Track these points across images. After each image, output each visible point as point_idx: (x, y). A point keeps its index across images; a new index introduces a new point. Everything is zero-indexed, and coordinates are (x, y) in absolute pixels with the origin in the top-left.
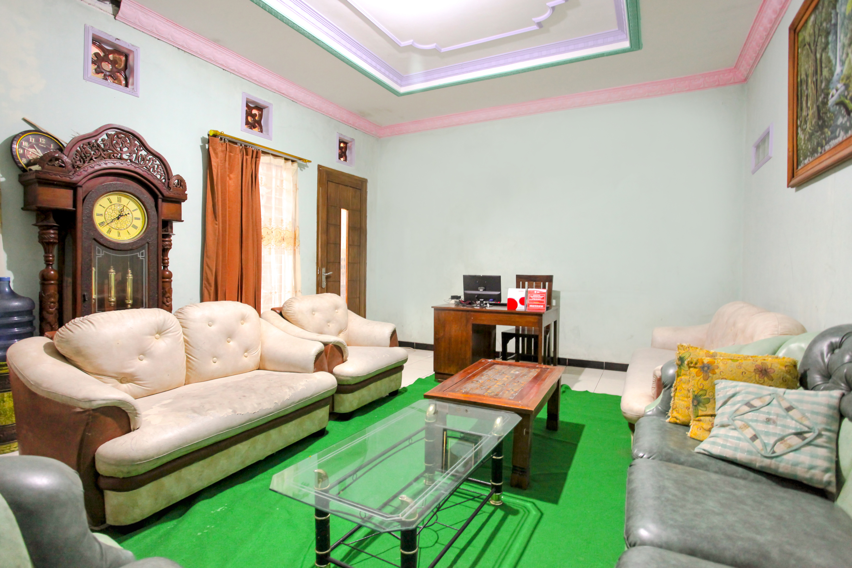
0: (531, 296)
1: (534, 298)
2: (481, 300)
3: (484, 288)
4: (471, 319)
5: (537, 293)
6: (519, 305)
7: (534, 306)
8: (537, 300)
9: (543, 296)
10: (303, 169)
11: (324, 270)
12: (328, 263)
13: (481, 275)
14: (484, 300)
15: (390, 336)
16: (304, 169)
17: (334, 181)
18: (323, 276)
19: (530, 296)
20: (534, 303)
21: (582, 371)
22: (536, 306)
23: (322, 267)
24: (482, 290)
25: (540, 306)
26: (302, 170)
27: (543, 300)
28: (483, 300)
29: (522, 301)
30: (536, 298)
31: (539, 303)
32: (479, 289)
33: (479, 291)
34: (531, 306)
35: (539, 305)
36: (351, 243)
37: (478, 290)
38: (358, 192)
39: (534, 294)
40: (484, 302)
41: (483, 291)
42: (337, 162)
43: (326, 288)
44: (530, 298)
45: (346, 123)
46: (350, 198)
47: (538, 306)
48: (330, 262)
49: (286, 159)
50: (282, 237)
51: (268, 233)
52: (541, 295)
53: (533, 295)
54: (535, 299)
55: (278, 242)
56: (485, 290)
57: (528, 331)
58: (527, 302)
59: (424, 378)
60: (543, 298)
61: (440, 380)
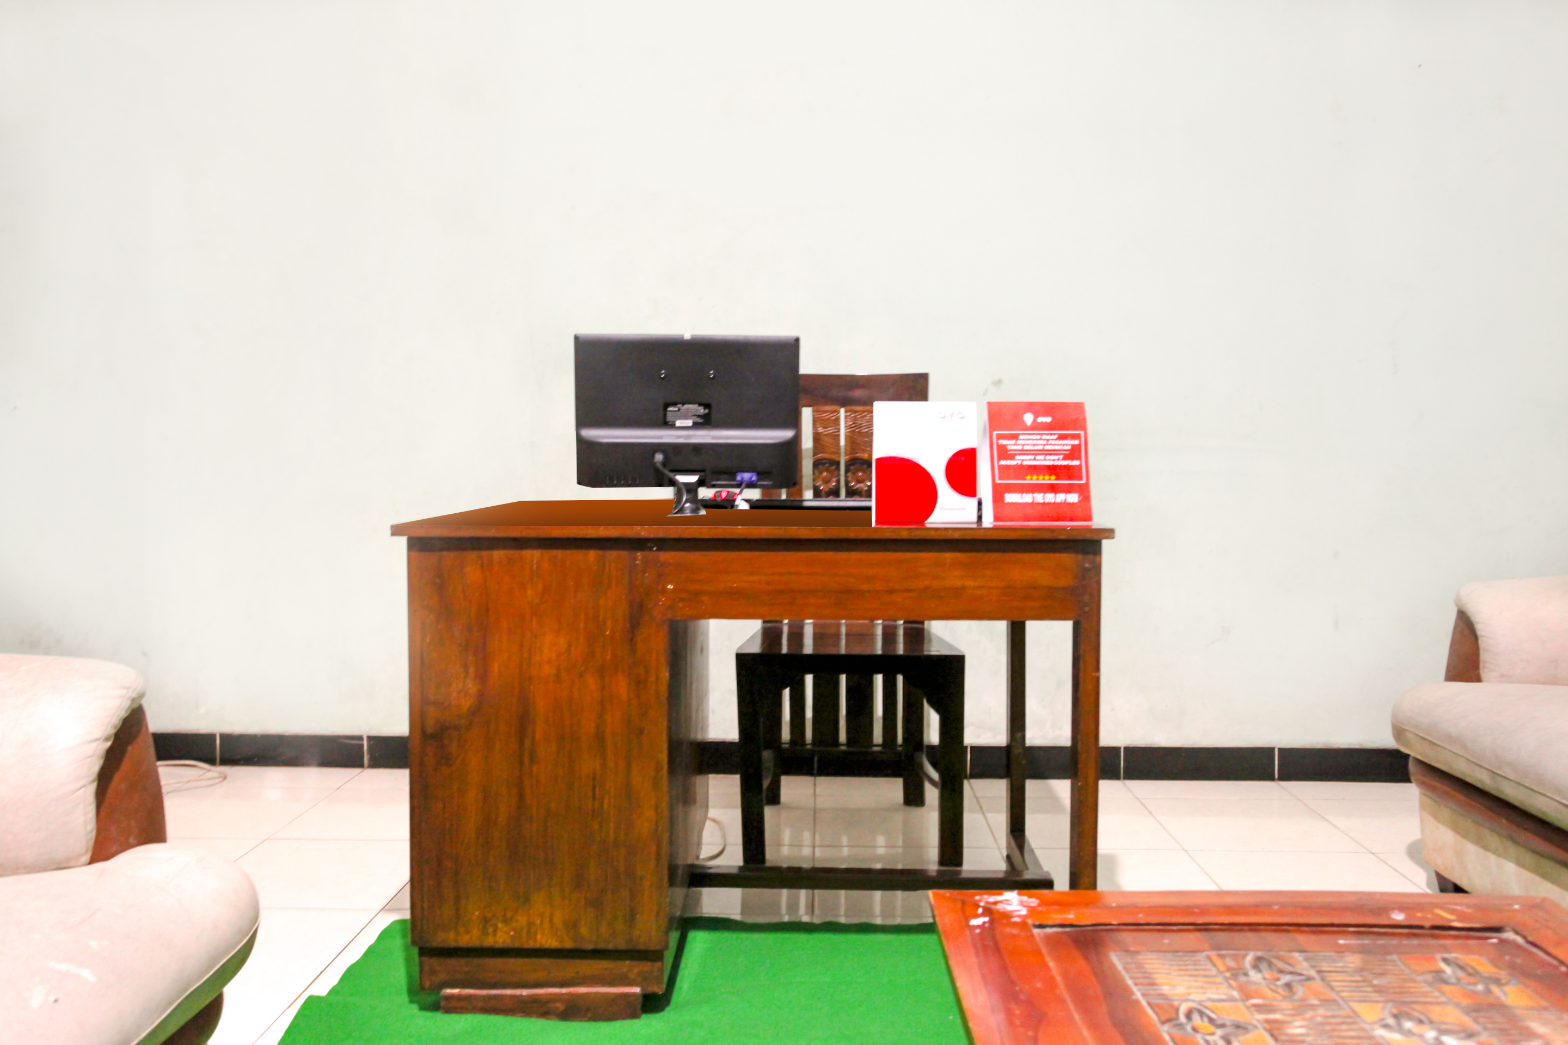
0: (1010, 444)
1: (1023, 452)
2: (682, 479)
3: (702, 411)
4: (664, 591)
5: (1036, 427)
6: (947, 497)
7: (1027, 498)
8: (1041, 461)
9: (1076, 442)
14: (701, 483)
15: (96, 767)
19: (1001, 442)
20: (1031, 480)
22: (1039, 497)
24: (689, 423)
25: (1061, 497)
27: (1076, 463)
28: (693, 479)
29: (960, 472)
30: (1036, 453)
31: (1052, 480)
32: (670, 418)
33: (672, 426)
34: (1012, 498)
35: (1053, 489)
37: (666, 424)
39: (1023, 427)
40: (705, 493)
44: (1005, 453)
47: (1050, 497)
52: (1061, 437)
53: (1015, 437)
54: (1028, 461)
56: (705, 422)
57: (817, 637)
58: (987, 474)
60: (1074, 453)
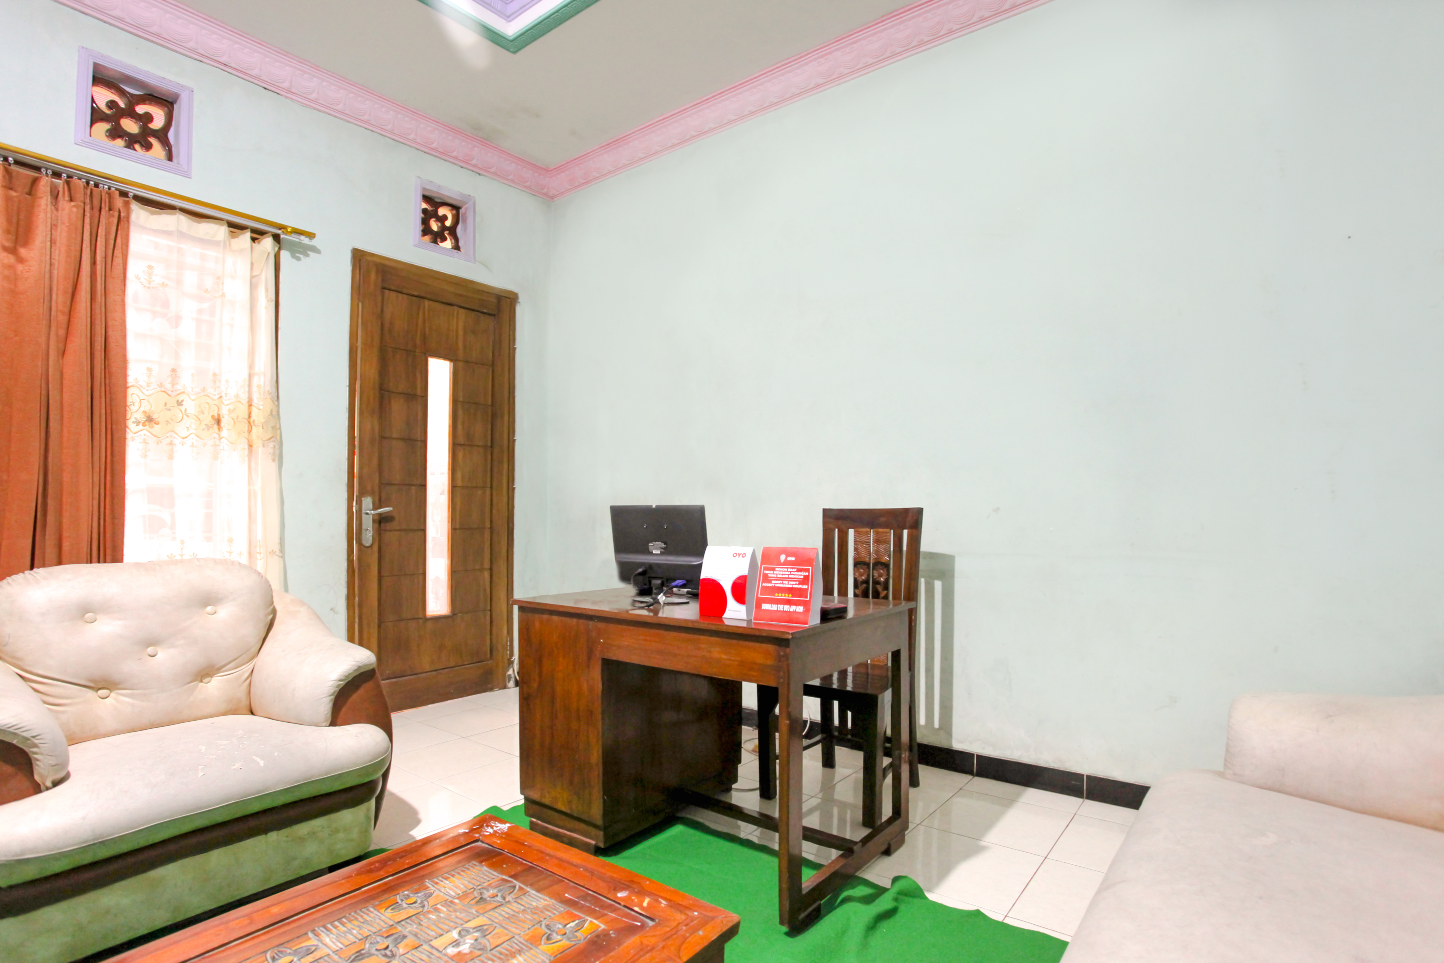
0: (771, 574)
1: (777, 579)
2: (654, 582)
3: (663, 545)
4: (600, 643)
5: (786, 563)
6: (732, 604)
7: (774, 607)
8: (787, 585)
9: (807, 574)
10: (301, 256)
11: (367, 502)
12: (384, 484)
13: (654, 506)
16: (308, 255)
17: (405, 291)
18: (364, 516)
19: (765, 572)
20: (778, 596)
21: (1019, 795)
22: (781, 607)
23: (362, 494)
24: (660, 551)
25: (793, 608)
26: (299, 259)
27: (806, 587)
28: (658, 582)
29: (740, 589)
30: (783, 579)
31: (790, 597)
32: (652, 549)
33: (652, 554)
34: (766, 606)
35: (789, 602)
36: (461, 439)
37: (649, 552)
38: (487, 323)
39: (779, 563)
41: (662, 553)
42: (416, 246)
43: (376, 548)
44: (766, 579)
45: (443, 155)
46: (461, 333)
47: (787, 608)
48: (390, 484)
49: (235, 227)
50: (213, 417)
51: (166, 404)
52: (798, 570)
53: (773, 569)
54: (778, 584)
55: (203, 430)
56: (665, 550)
58: (753, 592)
59: (505, 808)
60: (805, 580)
61: (534, 820)
